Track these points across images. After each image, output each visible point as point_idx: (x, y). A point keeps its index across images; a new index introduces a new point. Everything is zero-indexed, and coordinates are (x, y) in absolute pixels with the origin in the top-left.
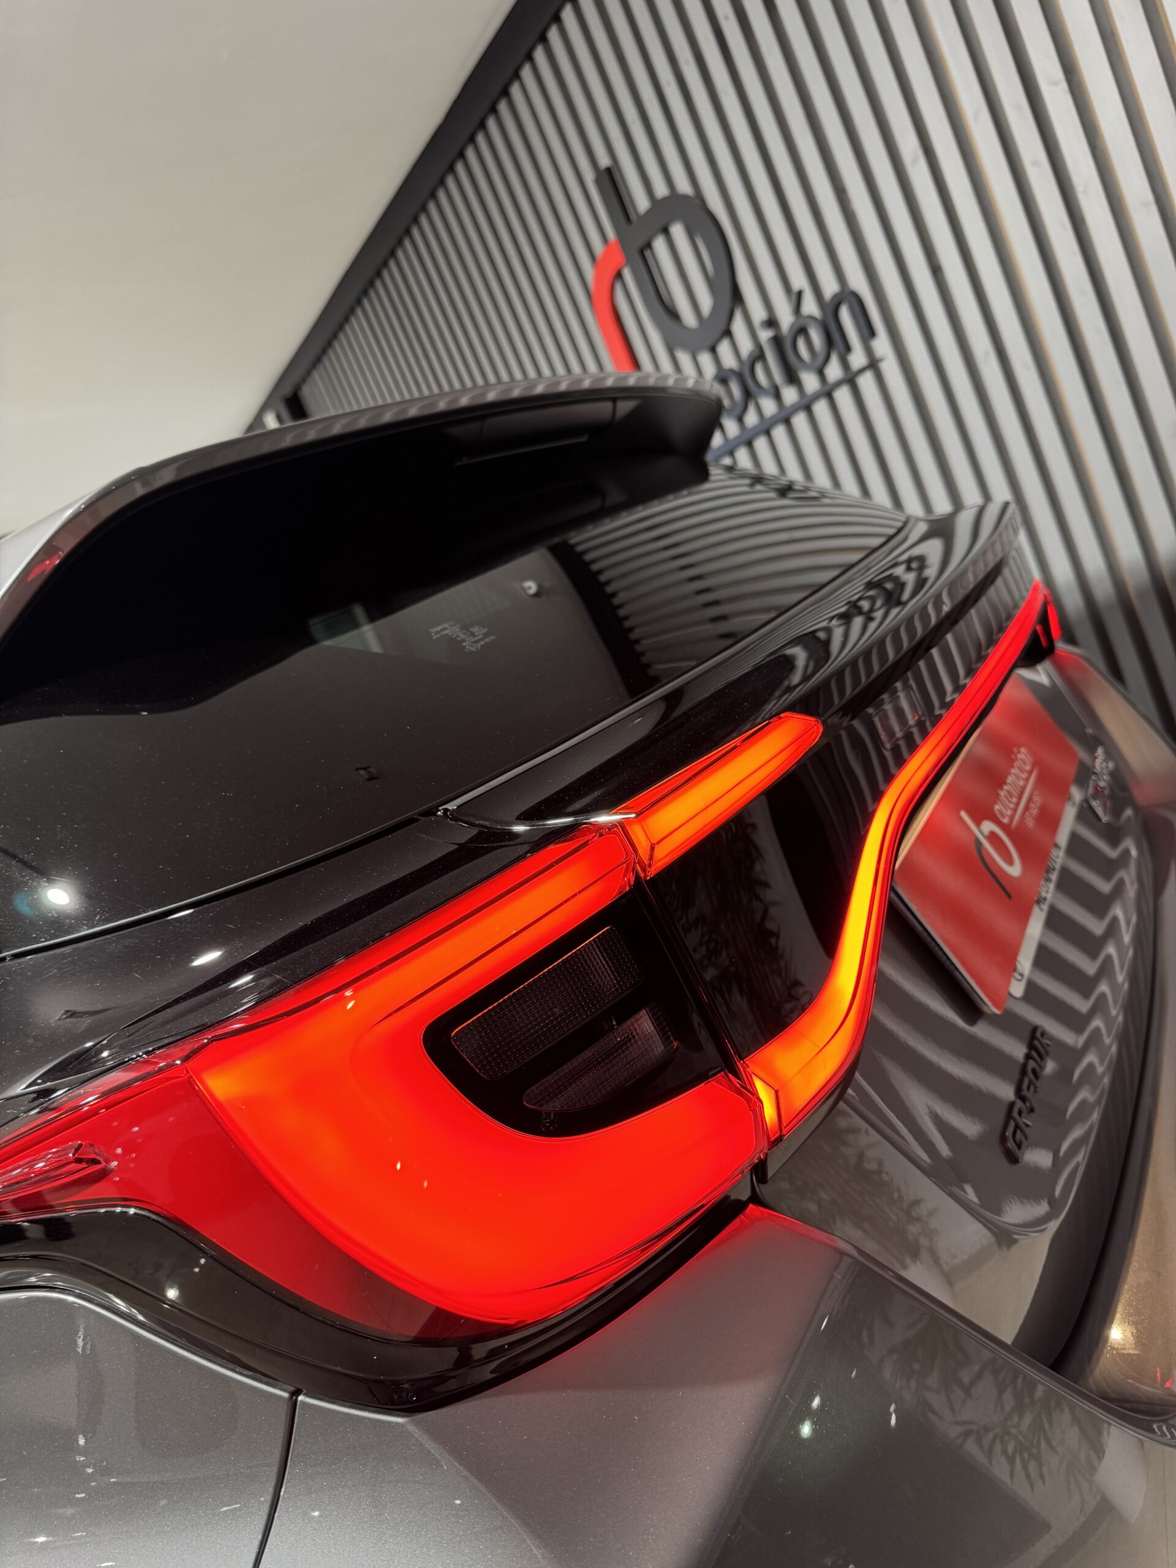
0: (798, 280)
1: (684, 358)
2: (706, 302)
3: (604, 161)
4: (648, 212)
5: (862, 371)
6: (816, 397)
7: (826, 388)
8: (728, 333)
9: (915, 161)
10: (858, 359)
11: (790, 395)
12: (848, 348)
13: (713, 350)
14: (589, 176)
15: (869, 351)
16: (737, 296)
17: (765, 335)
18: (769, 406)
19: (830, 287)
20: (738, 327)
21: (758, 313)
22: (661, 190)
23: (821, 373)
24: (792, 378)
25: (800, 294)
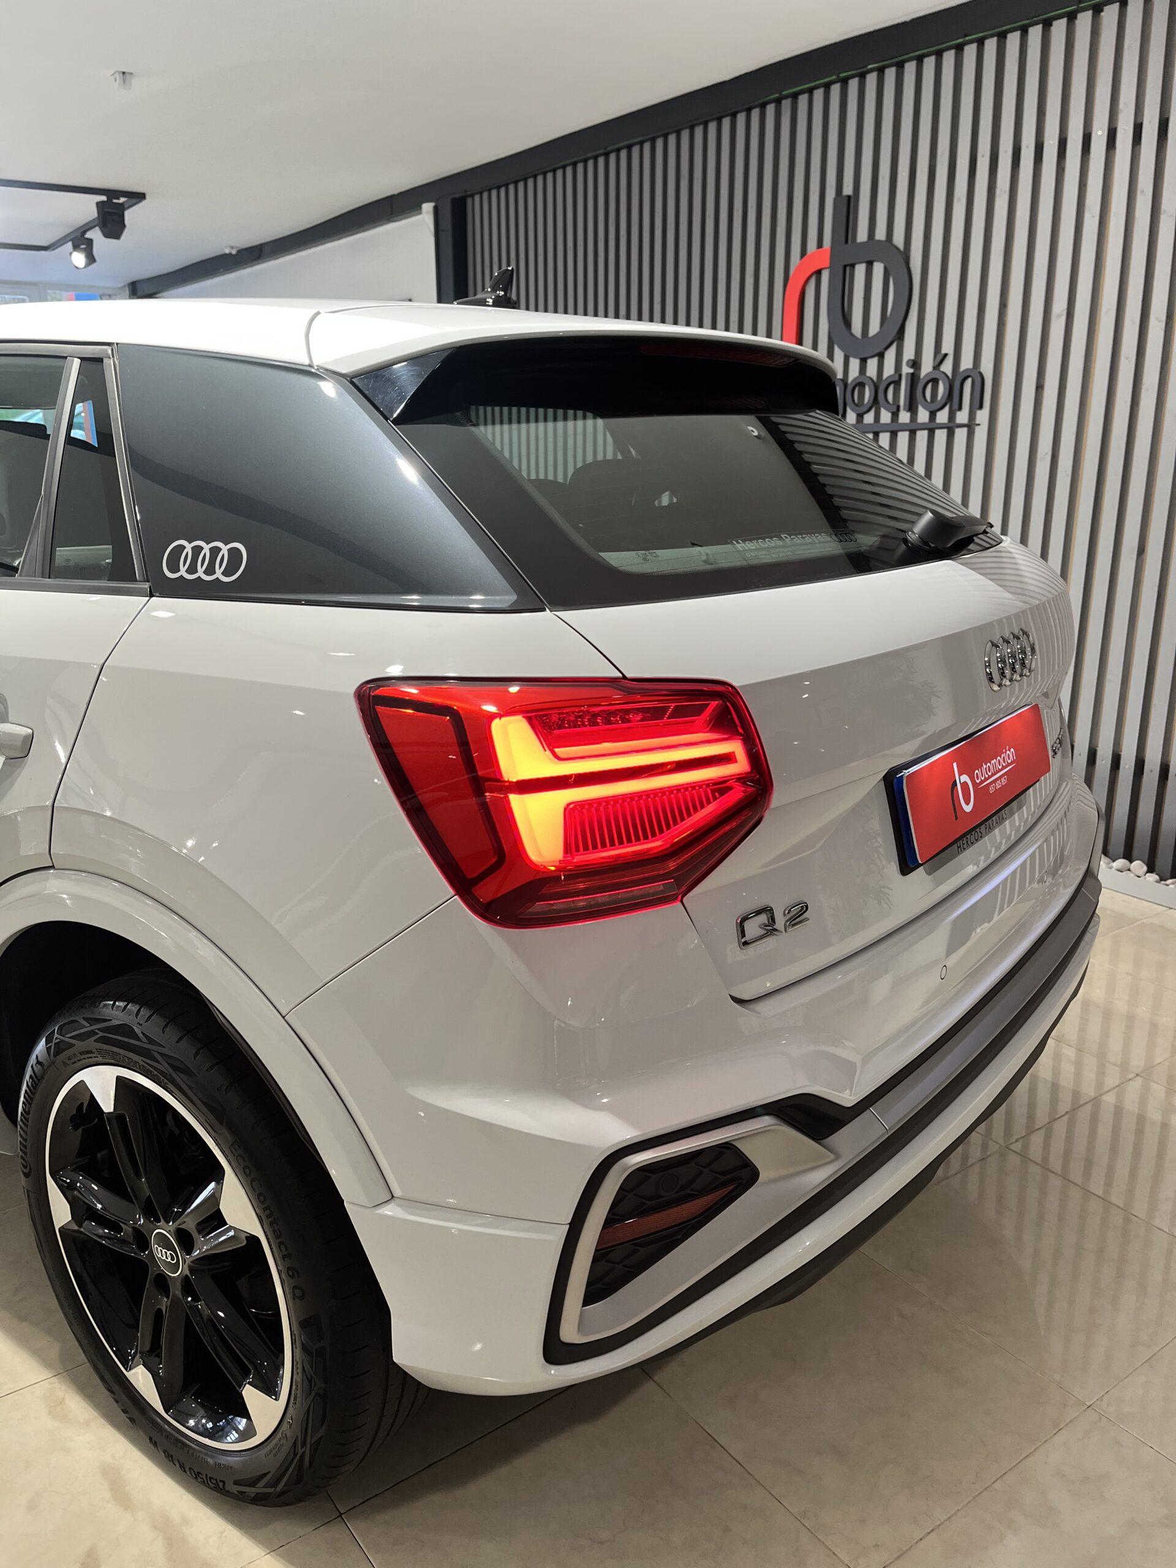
0: (948, 347)
1: (839, 355)
3: (848, 190)
4: (863, 244)
5: (961, 426)
6: (923, 427)
7: (932, 426)
8: (881, 356)
9: (1059, 316)
10: (962, 417)
11: (904, 417)
12: (960, 408)
13: (863, 361)
14: (830, 194)
15: (972, 416)
16: (900, 335)
17: (906, 370)
18: (886, 417)
19: (966, 363)
20: (890, 356)
21: (909, 353)
22: (881, 234)
23: (933, 414)
24: (912, 408)
25: (946, 355)
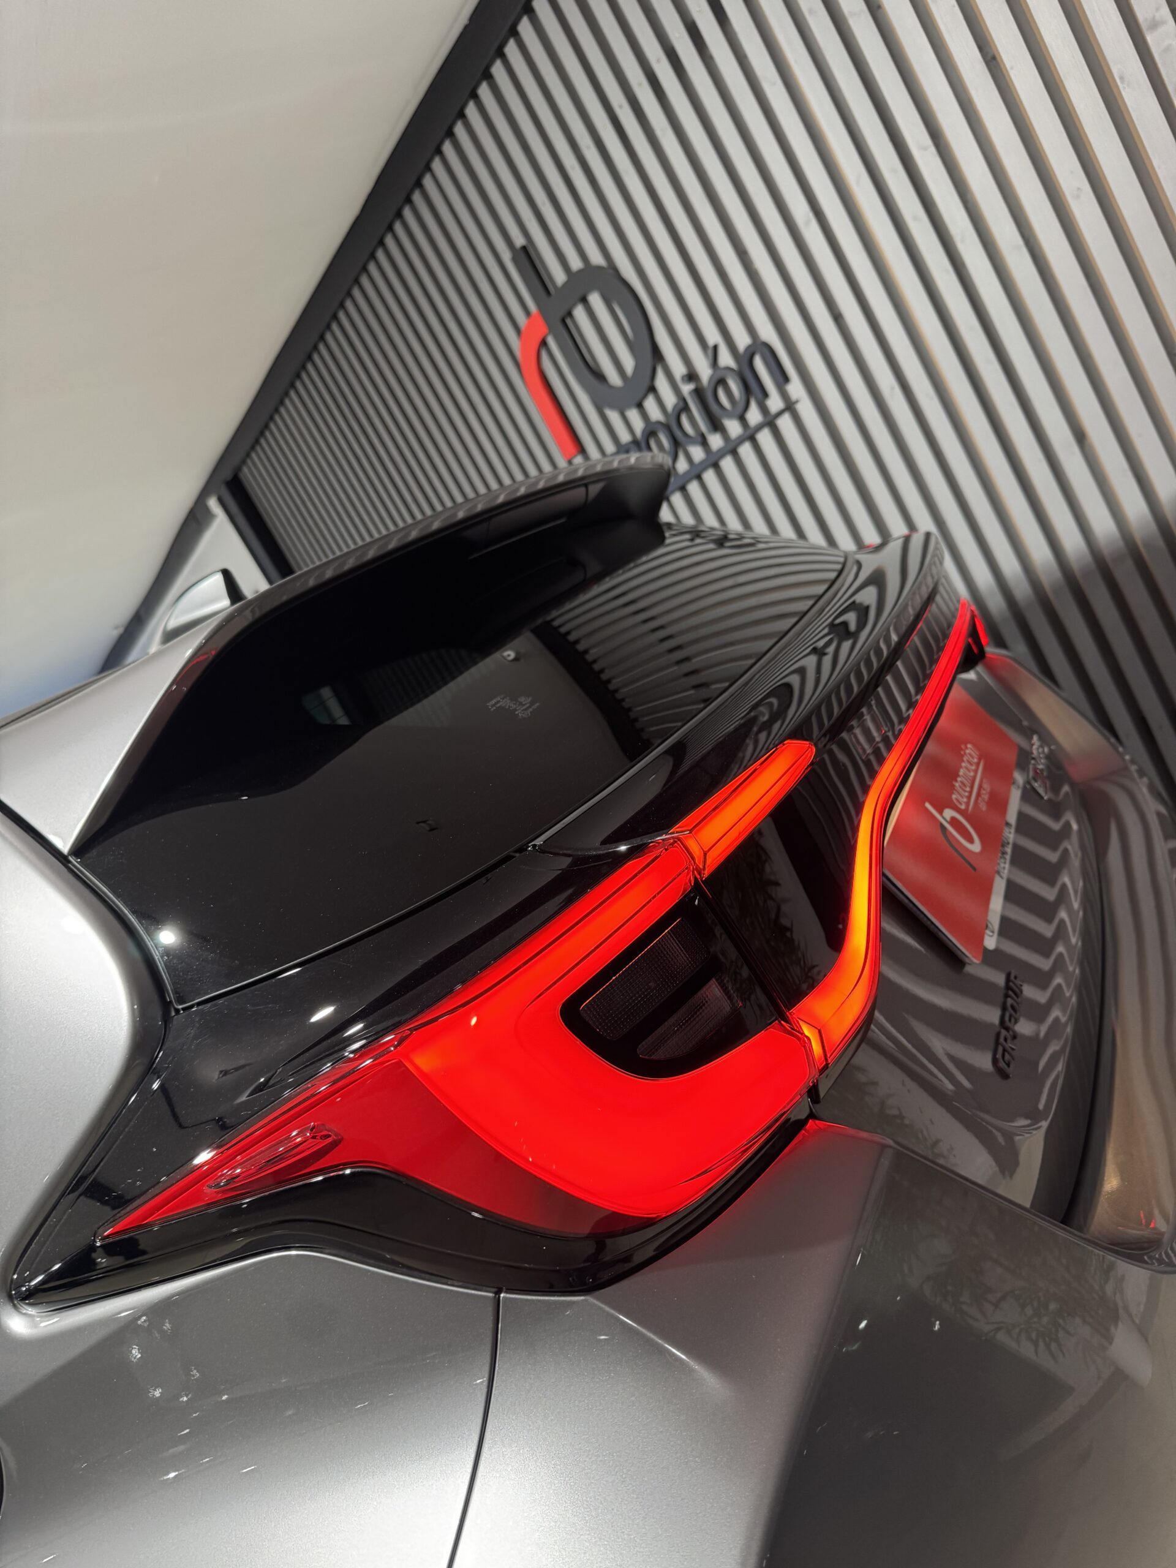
0: (713, 336)
1: (613, 416)
2: (629, 363)
3: (519, 241)
4: (565, 285)
5: (780, 413)
6: (741, 441)
7: (749, 433)
8: (652, 389)
9: (807, 223)
10: (775, 403)
11: (716, 441)
12: (766, 395)
13: (640, 406)
14: (506, 256)
15: (784, 395)
16: (657, 355)
17: (687, 389)
18: (697, 453)
19: (743, 340)
20: (661, 383)
21: (679, 369)
22: (576, 264)
23: (742, 419)
24: (717, 426)
25: (715, 348)
